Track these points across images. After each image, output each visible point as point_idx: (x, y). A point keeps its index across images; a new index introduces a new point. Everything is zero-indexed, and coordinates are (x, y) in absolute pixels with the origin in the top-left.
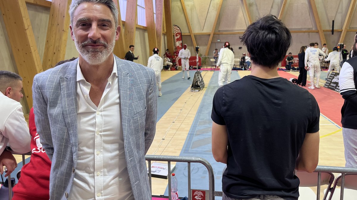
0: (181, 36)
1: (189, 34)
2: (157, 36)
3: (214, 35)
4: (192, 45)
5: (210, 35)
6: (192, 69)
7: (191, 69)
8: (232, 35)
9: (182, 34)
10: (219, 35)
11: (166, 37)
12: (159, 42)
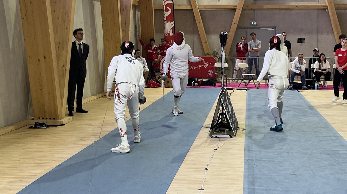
0: (173, 10)
1: (188, 7)
2: (122, 10)
3: (243, 10)
4: (195, 31)
5: (236, 10)
6: (196, 84)
7: (194, 85)
8: (284, 11)
9: (175, 7)
10: (255, 10)
11: (138, 13)
12: (126, 24)
